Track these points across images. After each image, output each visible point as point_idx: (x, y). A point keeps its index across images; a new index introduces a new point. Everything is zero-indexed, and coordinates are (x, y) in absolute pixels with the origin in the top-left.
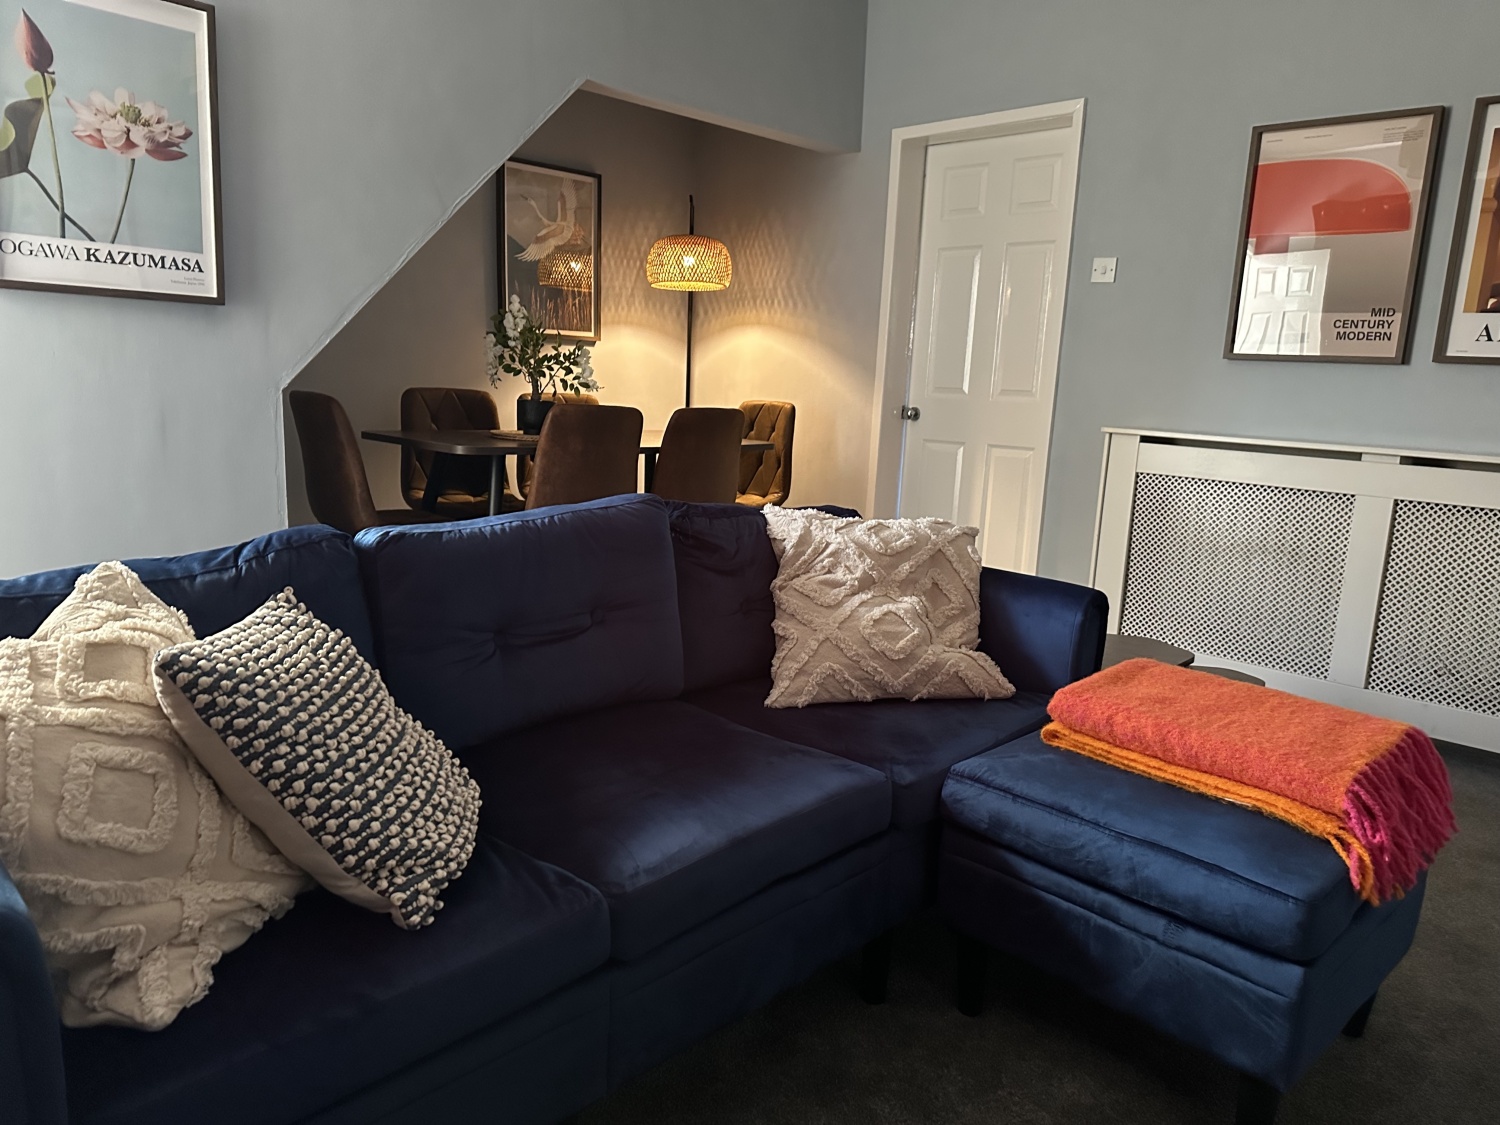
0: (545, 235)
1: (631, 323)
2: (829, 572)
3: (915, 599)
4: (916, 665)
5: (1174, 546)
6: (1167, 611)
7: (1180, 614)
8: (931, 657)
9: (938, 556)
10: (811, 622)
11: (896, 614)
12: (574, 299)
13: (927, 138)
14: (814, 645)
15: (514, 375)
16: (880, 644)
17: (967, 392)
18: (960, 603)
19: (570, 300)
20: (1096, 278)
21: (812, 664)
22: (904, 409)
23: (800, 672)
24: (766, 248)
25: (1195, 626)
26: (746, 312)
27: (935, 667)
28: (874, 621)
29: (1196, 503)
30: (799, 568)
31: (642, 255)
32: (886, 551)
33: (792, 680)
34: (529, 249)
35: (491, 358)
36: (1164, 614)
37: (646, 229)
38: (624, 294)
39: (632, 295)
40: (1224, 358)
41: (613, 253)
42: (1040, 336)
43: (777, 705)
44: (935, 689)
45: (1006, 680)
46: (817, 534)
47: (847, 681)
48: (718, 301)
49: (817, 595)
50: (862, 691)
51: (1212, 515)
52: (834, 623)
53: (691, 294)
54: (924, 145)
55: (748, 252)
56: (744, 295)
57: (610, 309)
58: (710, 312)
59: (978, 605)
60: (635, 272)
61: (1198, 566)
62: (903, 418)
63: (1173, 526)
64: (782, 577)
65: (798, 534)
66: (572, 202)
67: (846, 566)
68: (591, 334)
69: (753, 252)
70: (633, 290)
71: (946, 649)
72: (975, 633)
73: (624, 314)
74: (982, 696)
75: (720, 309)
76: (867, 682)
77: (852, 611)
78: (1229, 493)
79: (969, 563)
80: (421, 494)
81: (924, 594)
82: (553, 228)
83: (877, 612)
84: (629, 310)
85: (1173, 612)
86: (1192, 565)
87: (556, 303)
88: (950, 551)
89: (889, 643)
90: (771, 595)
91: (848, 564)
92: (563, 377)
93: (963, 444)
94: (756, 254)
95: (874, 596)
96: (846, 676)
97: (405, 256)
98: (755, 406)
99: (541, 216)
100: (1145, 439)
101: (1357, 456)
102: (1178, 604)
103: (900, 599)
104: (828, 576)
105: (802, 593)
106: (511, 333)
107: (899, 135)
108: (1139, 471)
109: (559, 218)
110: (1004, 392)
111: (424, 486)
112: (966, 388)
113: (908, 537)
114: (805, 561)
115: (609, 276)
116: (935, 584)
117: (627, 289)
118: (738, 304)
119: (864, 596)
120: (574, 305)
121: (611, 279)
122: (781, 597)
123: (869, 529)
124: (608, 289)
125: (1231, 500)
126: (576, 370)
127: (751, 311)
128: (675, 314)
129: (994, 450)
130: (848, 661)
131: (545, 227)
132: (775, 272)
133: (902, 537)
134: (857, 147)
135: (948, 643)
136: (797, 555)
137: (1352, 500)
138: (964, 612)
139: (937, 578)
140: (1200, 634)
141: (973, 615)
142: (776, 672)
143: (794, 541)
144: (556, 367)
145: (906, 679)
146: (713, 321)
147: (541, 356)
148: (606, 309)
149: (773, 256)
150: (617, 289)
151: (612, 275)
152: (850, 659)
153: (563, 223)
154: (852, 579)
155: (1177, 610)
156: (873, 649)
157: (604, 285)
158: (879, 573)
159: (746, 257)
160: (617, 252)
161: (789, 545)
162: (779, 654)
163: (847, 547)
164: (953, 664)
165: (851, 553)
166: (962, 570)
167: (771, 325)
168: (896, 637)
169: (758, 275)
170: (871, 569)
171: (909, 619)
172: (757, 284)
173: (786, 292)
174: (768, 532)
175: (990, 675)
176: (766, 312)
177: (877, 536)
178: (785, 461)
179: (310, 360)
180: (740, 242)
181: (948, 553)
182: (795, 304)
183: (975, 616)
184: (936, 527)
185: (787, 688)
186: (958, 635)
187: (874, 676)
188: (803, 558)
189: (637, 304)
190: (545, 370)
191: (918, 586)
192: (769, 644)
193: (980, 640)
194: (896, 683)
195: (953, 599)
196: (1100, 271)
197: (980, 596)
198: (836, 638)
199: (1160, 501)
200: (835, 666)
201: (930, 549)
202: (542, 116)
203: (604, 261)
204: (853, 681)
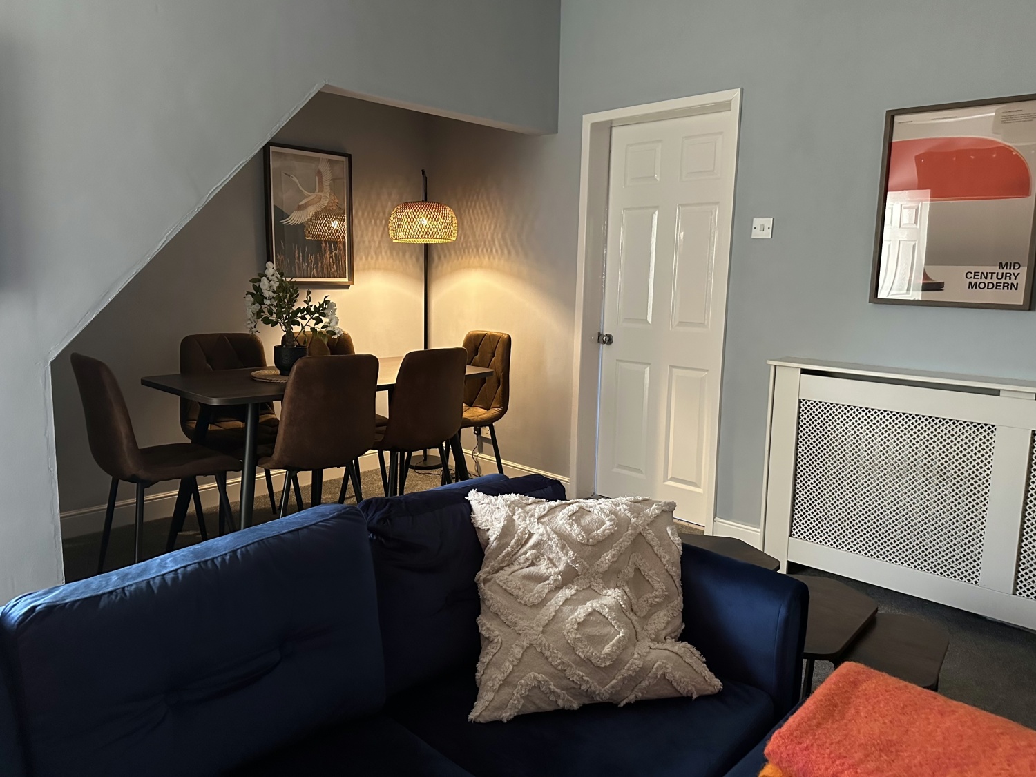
0: (305, 204)
1: (379, 269)
2: (532, 564)
3: (618, 592)
4: (623, 671)
5: (835, 462)
6: (831, 518)
7: (843, 520)
8: (637, 662)
9: (639, 540)
10: (515, 624)
11: (601, 614)
12: (331, 252)
13: (611, 122)
14: (518, 651)
15: (272, 326)
16: (586, 650)
17: (650, 322)
18: (663, 591)
19: (328, 253)
20: (756, 234)
21: (517, 674)
22: (600, 335)
23: (505, 683)
24: (486, 209)
25: (856, 532)
26: (470, 258)
27: (643, 671)
28: (579, 624)
29: (853, 426)
30: (503, 561)
31: (387, 215)
32: (588, 540)
33: (497, 692)
34: (293, 216)
35: (249, 314)
36: (828, 519)
37: (390, 195)
38: (372, 247)
39: (379, 246)
40: (870, 302)
41: (363, 214)
42: (709, 279)
43: (481, 720)
44: (643, 693)
45: (712, 675)
46: (520, 525)
47: (553, 692)
48: (449, 250)
49: (521, 593)
50: (568, 700)
51: (867, 437)
52: (538, 626)
53: (426, 245)
54: (609, 126)
55: (471, 211)
56: (469, 244)
57: (361, 259)
58: (443, 257)
59: (680, 589)
60: (381, 229)
61: (857, 480)
62: (599, 342)
63: (834, 445)
64: (487, 570)
65: (502, 524)
66: (327, 176)
67: (549, 558)
68: (346, 280)
69: (475, 212)
70: (380, 242)
71: (652, 645)
72: (680, 619)
73: (372, 262)
74: (689, 695)
75: (450, 254)
76: (573, 691)
77: (556, 612)
78: (881, 419)
79: (669, 545)
80: (194, 426)
81: (627, 583)
82: (312, 197)
83: (581, 612)
84: (377, 259)
85: (837, 519)
86: (851, 479)
87: (316, 257)
88: (650, 534)
89: (595, 648)
90: (475, 587)
91: (550, 556)
92: (313, 326)
93: (649, 364)
94: (477, 213)
95: (577, 590)
96: (552, 687)
97: (164, 239)
98: (478, 336)
99: (301, 189)
100: (804, 371)
101: (996, 393)
102: (840, 512)
103: (605, 591)
104: (531, 569)
105: (506, 590)
106: (266, 294)
107: (589, 120)
108: (802, 398)
109: (317, 190)
110: (681, 323)
111: (196, 418)
112: (650, 320)
113: (609, 523)
114: (508, 554)
115: (360, 233)
116: (638, 570)
117: (375, 242)
118: (464, 251)
119: (568, 592)
120: (332, 257)
121: (362, 236)
122: (486, 590)
123: (571, 516)
124: (359, 243)
125: (884, 425)
126: (325, 320)
127: (475, 257)
128: (414, 259)
129: (675, 370)
130: (553, 670)
131: (306, 197)
132: (493, 227)
133: (604, 523)
134: (554, 129)
135: (653, 636)
136: (501, 547)
137: (993, 429)
138: (668, 599)
139: (640, 562)
140: (861, 539)
141: (676, 602)
142: (480, 679)
143: (497, 533)
144: (308, 317)
145: (613, 687)
146: (445, 265)
147: (295, 308)
148: (358, 259)
149: (491, 214)
150: (367, 243)
151: (363, 232)
152: (556, 667)
153: (320, 194)
154: (555, 573)
155: (840, 517)
156: (579, 656)
157: (356, 240)
158: (582, 565)
159: (470, 216)
160: (366, 214)
161: (493, 536)
162: (484, 658)
163: (549, 539)
164: (659, 666)
165: (554, 545)
166: (663, 555)
167: (491, 268)
168: (600, 640)
169: (479, 229)
170: (574, 561)
171: (614, 619)
172: (479, 236)
173: (502, 242)
174: (473, 521)
175: (697, 672)
176: (487, 258)
177: (579, 524)
178: (503, 382)
179: (76, 335)
180: (465, 203)
181: (649, 537)
182: (509, 252)
183: (678, 602)
184: (636, 506)
185: (490, 702)
186: (663, 625)
187: (581, 685)
188: (506, 550)
189: (383, 253)
190: (299, 320)
191: (620, 575)
192: (473, 644)
193: (683, 626)
194: (603, 690)
195: (656, 586)
196: (759, 228)
197: (682, 580)
198: (540, 645)
199: (821, 424)
200: (540, 677)
201: (631, 534)
202: (287, 116)
203: (356, 221)
204: (558, 691)
